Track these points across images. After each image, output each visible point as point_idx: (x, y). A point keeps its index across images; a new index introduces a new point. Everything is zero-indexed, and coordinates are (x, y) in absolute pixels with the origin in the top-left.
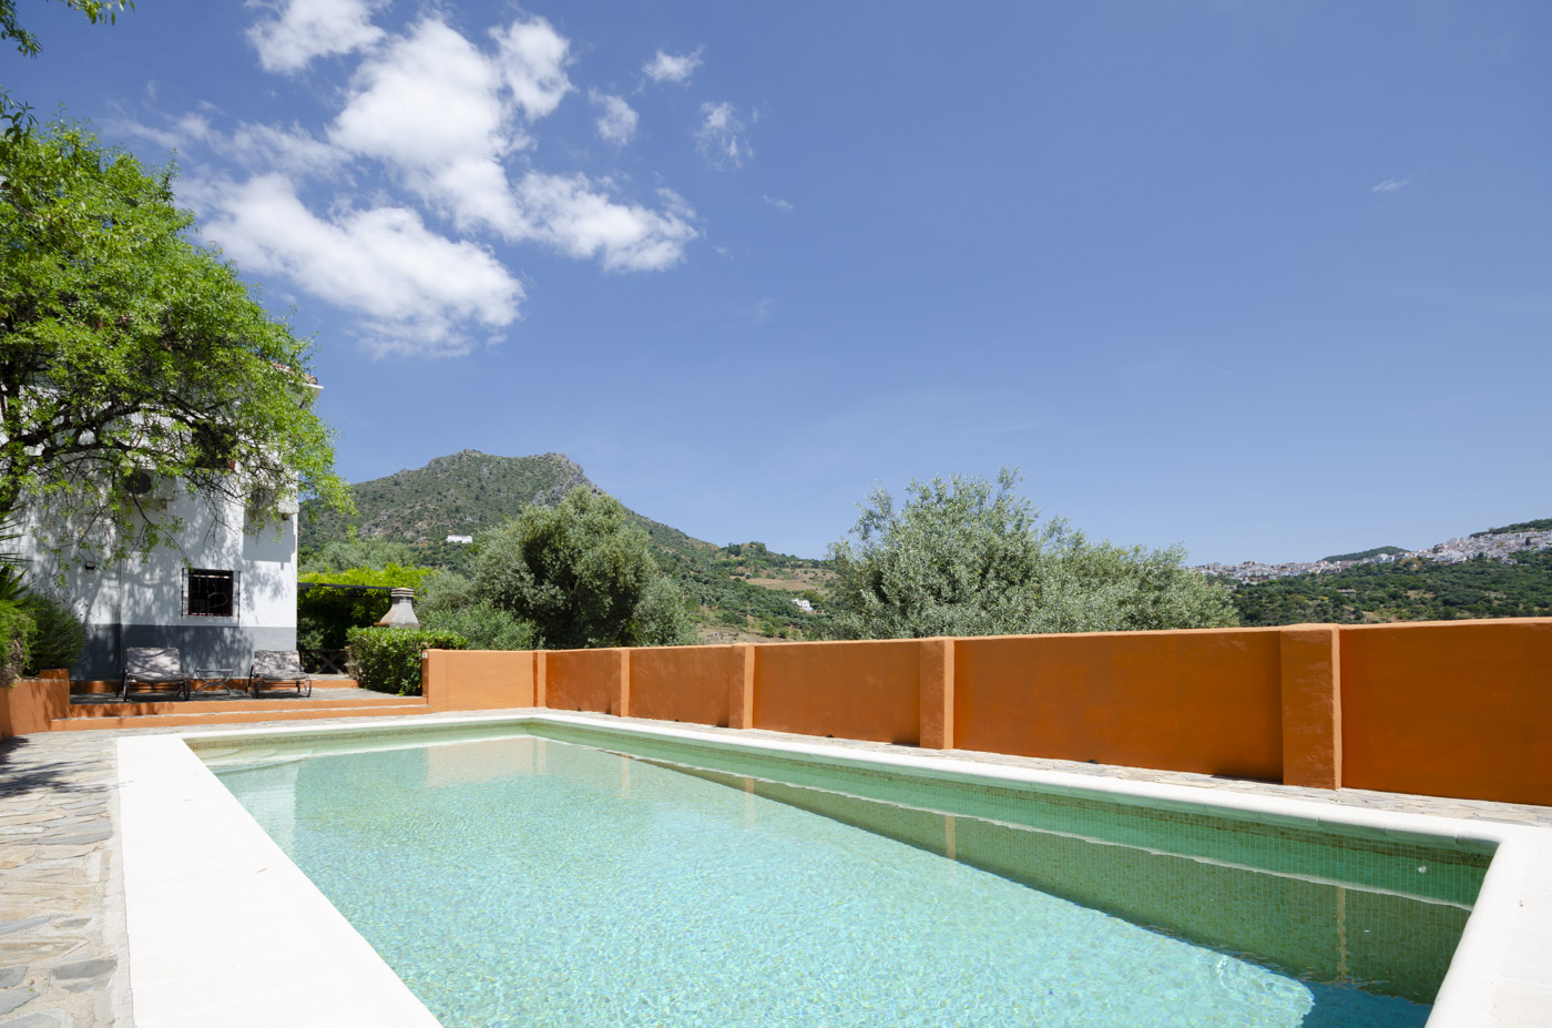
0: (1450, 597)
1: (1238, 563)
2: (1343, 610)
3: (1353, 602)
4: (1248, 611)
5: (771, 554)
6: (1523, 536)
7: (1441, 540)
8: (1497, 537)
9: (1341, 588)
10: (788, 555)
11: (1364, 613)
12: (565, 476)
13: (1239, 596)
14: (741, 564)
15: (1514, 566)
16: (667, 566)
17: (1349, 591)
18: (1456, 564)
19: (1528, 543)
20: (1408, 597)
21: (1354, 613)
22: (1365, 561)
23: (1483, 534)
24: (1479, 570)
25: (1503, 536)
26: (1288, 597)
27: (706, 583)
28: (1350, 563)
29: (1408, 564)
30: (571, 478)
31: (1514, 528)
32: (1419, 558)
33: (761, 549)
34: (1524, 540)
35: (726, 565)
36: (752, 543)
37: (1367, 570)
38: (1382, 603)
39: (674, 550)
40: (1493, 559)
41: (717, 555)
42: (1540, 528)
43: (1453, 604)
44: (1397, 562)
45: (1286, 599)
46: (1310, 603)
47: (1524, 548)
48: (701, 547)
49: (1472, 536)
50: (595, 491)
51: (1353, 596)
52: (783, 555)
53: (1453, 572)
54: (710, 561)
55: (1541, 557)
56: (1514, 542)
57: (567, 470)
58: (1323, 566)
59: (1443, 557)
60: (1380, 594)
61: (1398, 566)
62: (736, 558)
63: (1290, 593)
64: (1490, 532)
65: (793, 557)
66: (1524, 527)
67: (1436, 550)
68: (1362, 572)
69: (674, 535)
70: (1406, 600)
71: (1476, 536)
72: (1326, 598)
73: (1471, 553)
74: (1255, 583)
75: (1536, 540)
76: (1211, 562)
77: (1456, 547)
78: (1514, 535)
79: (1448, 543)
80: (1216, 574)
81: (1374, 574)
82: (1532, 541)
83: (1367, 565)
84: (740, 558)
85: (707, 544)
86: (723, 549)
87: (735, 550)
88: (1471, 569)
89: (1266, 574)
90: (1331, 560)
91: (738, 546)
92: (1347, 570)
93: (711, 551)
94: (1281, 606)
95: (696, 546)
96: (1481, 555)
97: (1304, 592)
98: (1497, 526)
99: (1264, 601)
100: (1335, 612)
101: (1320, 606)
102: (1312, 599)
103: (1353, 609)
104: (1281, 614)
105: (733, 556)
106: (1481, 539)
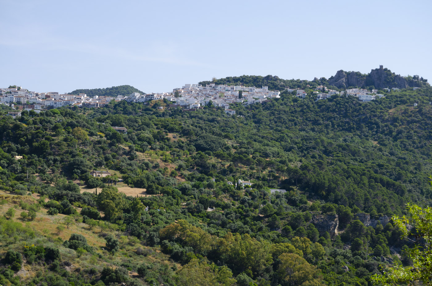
0: (201, 142)
2: (119, 149)
3: (126, 140)
4: (34, 144)
6: (237, 89)
8: (219, 88)
9: (113, 125)
11: (138, 153)
13: (24, 125)
15: (233, 117)
17: (121, 128)
18: (192, 110)
19: (240, 96)
20: (168, 140)
21: (128, 152)
23: (209, 83)
24: (211, 117)
25: (223, 87)
26: (71, 130)
29: (156, 106)
31: (229, 81)
32: (165, 101)
34: (237, 93)
38: (149, 143)
40: (219, 108)
42: (247, 83)
43: (204, 149)
44: (146, 101)
45: (69, 133)
46: (91, 139)
47: (239, 101)
49: (200, 83)
51: (125, 135)
56: (230, 93)
58: (84, 98)
59: (182, 101)
61: (149, 107)
63: (72, 126)
64: (213, 82)
66: (236, 81)
67: (177, 94)
68: (120, 109)
70: (167, 143)
71: (204, 84)
72: (103, 135)
73: (203, 100)
74: (37, 112)
75: (246, 93)
78: (230, 88)
79: (184, 88)
81: (131, 113)
82: (243, 95)
83: (123, 102)
94: (65, 140)
96: (210, 103)
99: (48, 132)
100: (112, 150)
101: (99, 142)
102: (92, 135)
103: (127, 148)
104: (66, 149)
106: (208, 87)
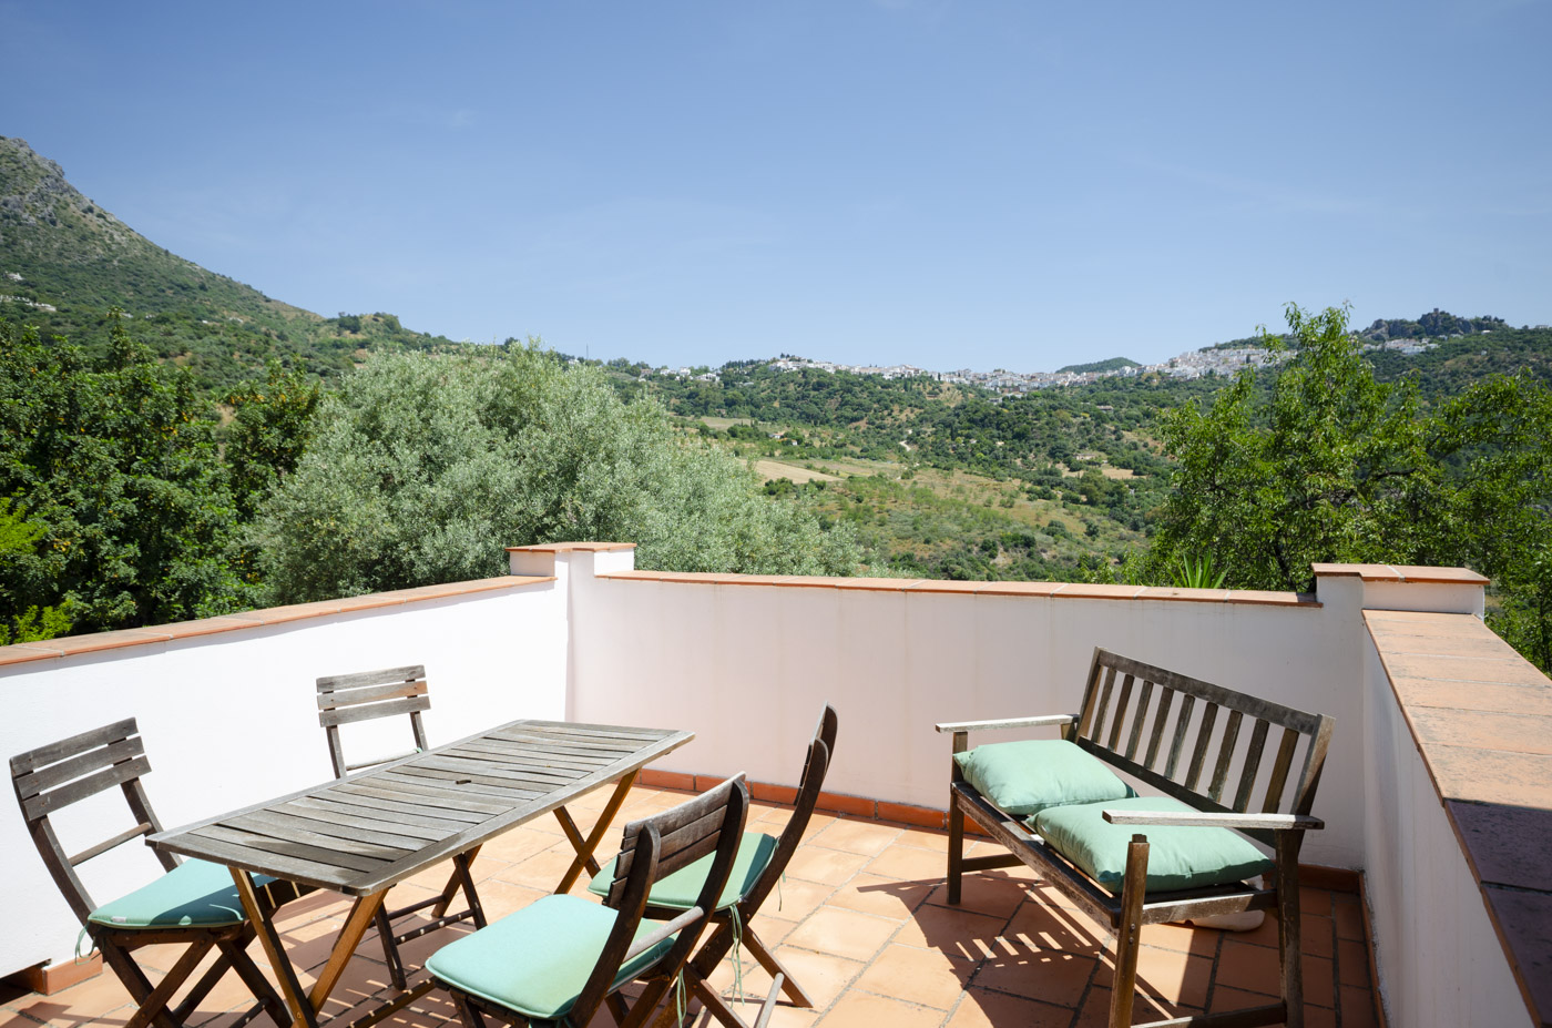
1: (988, 371)
2: (1105, 429)
3: (1112, 420)
4: (1016, 429)
5: (408, 332)
6: (1245, 352)
7: (1176, 355)
8: (1222, 353)
9: (1099, 404)
10: (434, 334)
11: (1124, 432)
12: (27, 177)
13: (1005, 411)
14: (362, 345)
16: (252, 344)
17: (1107, 407)
18: (1191, 380)
19: (1248, 360)
21: (1115, 432)
22: (1109, 374)
23: (1210, 349)
24: (1212, 387)
25: (1227, 351)
26: (1053, 413)
27: (323, 374)
28: (1096, 376)
29: (1149, 379)
30: (40, 184)
31: (1235, 344)
32: (1159, 373)
33: (391, 325)
34: (1245, 358)
35: (337, 345)
36: (377, 315)
37: (1112, 384)
38: (1138, 421)
39: (248, 319)
40: (1222, 377)
41: (322, 330)
42: (1256, 345)
44: (1140, 375)
45: (1051, 416)
46: (1074, 420)
47: (1246, 366)
48: (292, 315)
49: (1200, 350)
50: (90, 210)
51: (1111, 414)
52: (427, 335)
53: (1189, 389)
54: (311, 337)
55: (1260, 376)
56: (1236, 358)
57: (31, 168)
58: (1071, 376)
59: (1179, 372)
60: (1135, 412)
61: (1142, 381)
62: (352, 336)
63: (1055, 409)
64: (1215, 347)
65: (442, 338)
66: (1244, 343)
67: (1172, 364)
68: (1108, 386)
69: (245, 294)
71: (1204, 350)
72: (1087, 415)
73: (1203, 369)
74: (1019, 396)
75: (1256, 357)
76: (962, 369)
77: (1187, 362)
78: (1235, 352)
79: (1181, 357)
80: (967, 383)
81: (1120, 389)
82: (1252, 358)
83: (1112, 378)
84: (360, 337)
85: (303, 312)
86: (330, 321)
87: (352, 324)
88: (1204, 387)
89: (1016, 384)
90: (1078, 370)
91: (355, 318)
92: (1095, 383)
93: (311, 324)
94: (1047, 424)
95: (284, 314)
96: (1211, 372)
97: (1067, 408)
98: (1222, 342)
99: (1030, 416)
100: (1097, 431)
101: (1083, 424)
102: (1075, 416)
103: (1113, 428)
104: (1048, 433)
105: (348, 332)
106: (1209, 354)
